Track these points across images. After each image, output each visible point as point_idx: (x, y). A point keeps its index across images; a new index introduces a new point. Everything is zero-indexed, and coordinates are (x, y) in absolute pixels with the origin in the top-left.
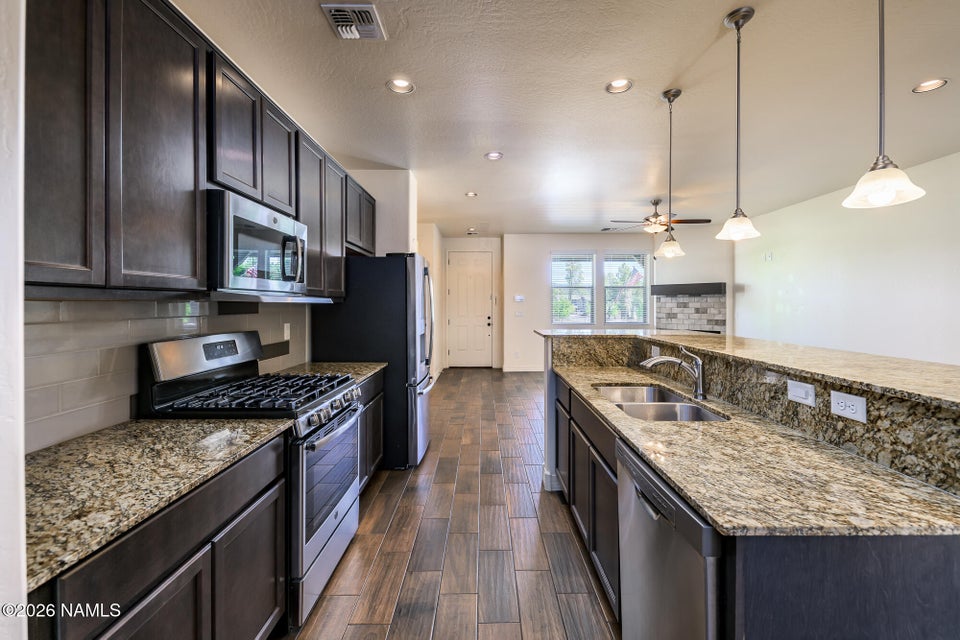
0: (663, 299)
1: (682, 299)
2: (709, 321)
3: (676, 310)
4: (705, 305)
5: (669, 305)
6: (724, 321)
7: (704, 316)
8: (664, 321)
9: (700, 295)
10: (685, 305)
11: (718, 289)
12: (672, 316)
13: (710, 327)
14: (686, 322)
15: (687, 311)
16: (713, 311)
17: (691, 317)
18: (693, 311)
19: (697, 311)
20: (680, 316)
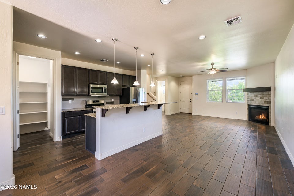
0: (249, 93)
1: (255, 93)
2: (265, 102)
3: (253, 98)
4: (263, 96)
5: (251, 96)
6: (271, 102)
7: (263, 100)
8: (250, 102)
9: (262, 92)
10: (257, 96)
11: (268, 89)
12: (252, 100)
13: (265, 104)
14: (257, 102)
15: (257, 98)
16: (266, 98)
17: (259, 100)
18: (259, 98)
19: (261, 98)
20: (255, 100)
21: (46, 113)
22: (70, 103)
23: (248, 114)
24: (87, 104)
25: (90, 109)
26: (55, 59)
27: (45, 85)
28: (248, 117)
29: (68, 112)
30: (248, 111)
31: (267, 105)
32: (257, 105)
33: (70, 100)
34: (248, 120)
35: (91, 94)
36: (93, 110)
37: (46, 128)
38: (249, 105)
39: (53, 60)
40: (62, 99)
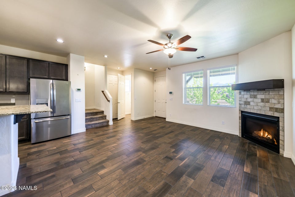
0: (243, 93)
1: (253, 92)
2: (271, 109)
3: (249, 100)
4: (267, 97)
5: (246, 96)
6: (283, 109)
7: (268, 105)
8: (243, 106)
10: (255, 97)
12: (247, 103)
13: (272, 112)
14: (255, 108)
15: (256, 100)
16: (273, 101)
17: (259, 104)
18: (260, 101)
19: (263, 100)
20: (251, 103)
23: (241, 125)
28: (241, 132)
30: (241, 121)
31: (276, 114)
32: (256, 112)
34: (241, 136)
38: (242, 112)
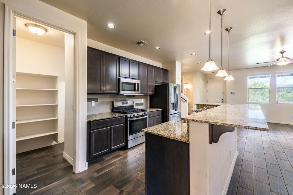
21: (56, 121)
22: (92, 105)
24: (115, 106)
25: (124, 115)
26: (78, 32)
27: (53, 79)
29: (96, 120)
33: (92, 102)
35: (122, 92)
36: (126, 116)
37: (54, 141)
39: (74, 34)
40: (88, 99)
